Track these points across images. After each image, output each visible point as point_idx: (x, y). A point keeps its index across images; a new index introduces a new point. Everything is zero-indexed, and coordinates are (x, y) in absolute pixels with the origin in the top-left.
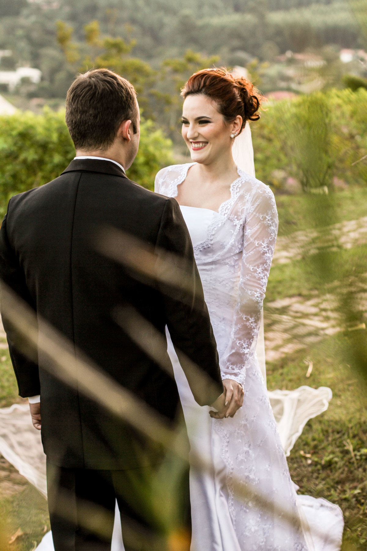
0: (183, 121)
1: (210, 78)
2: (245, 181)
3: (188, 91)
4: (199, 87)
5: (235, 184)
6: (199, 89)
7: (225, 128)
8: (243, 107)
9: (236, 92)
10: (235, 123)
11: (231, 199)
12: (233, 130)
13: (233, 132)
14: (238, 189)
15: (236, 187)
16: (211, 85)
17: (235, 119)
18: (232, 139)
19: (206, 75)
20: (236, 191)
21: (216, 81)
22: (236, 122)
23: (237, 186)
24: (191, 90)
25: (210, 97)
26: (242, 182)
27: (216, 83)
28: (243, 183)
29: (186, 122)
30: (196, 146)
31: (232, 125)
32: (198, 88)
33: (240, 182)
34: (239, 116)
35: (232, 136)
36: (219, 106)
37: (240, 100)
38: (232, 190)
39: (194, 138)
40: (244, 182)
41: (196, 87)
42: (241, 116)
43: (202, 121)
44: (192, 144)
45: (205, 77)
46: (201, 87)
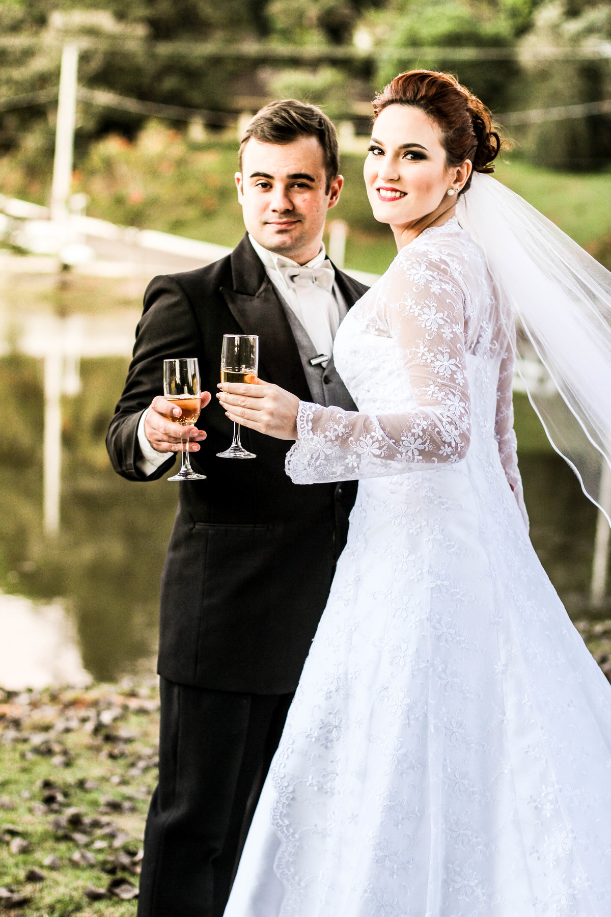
1: (435, 85)
3: (392, 97)
4: (416, 95)
9: (469, 118)
10: (459, 171)
16: (436, 97)
17: (461, 165)
22: (461, 169)
24: (400, 97)
25: (431, 115)
32: (413, 95)
34: (469, 161)
36: (443, 134)
41: (410, 93)
42: (471, 160)
44: (381, 190)
45: (427, 81)
46: (419, 97)
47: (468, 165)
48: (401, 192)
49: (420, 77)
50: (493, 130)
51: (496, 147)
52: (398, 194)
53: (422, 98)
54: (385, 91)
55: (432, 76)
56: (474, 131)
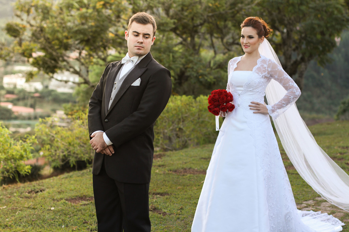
2: (263, 59)
7: (258, 41)
11: (257, 65)
12: (260, 42)
20: (259, 62)
21: (256, 22)
29: (243, 37)
31: (260, 39)
33: (261, 60)
39: (246, 44)
43: (250, 37)
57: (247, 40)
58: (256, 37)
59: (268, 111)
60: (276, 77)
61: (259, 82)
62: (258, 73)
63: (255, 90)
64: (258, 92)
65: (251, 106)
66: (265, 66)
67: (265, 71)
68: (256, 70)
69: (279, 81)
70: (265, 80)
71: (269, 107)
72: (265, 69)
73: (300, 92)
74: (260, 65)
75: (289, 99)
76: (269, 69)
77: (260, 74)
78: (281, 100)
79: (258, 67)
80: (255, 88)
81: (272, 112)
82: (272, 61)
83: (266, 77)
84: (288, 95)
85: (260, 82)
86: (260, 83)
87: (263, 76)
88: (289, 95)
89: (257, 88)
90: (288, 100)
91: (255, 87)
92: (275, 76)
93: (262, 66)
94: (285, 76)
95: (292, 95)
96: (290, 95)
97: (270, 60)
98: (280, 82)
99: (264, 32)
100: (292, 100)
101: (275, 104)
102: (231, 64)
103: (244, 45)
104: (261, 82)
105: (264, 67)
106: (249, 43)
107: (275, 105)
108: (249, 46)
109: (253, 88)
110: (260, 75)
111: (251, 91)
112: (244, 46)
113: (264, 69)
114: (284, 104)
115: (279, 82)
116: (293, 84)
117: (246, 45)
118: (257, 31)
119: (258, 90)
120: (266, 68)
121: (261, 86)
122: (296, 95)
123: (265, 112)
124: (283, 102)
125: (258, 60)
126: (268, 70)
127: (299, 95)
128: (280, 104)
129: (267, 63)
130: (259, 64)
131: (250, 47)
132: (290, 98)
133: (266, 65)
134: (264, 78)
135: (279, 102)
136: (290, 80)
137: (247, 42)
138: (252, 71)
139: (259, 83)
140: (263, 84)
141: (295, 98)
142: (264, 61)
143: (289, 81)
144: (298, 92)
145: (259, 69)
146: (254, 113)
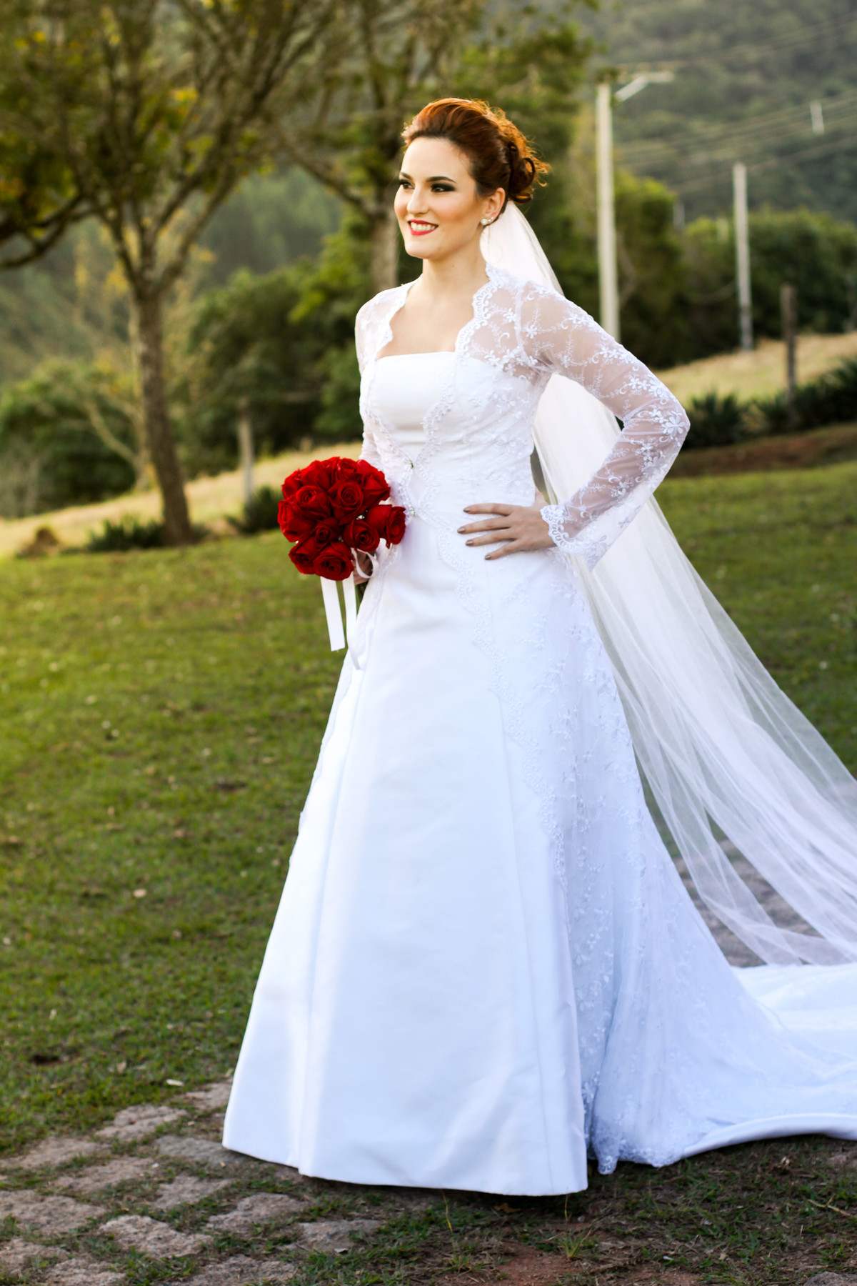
0: (402, 180)
1: (462, 114)
2: (499, 289)
3: (421, 129)
4: (443, 125)
5: (480, 295)
6: (441, 128)
7: (475, 206)
8: (508, 176)
9: (501, 147)
10: (492, 201)
11: (474, 320)
12: (487, 213)
13: (487, 215)
14: (487, 302)
15: (483, 299)
16: (463, 126)
17: (493, 194)
18: (481, 227)
19: (457, 108)
20: (483, 305)
21: (472, 120)
22: (493, 198)
23: (484, 297)
24: (427, 129)
25: (459, 145)
26: (493, 289)
27: (472, 123)
28: (494, 291)
29: (407, 183)
30: (420, 228)
31: (486, 203)
32: (440, 126)
33: (490, 290)
34: (501, 190)
35: (484, 222)
36: (472, 164)
37: (505, 162)
38: (477, 303)
39: (419, 214)
40: (496, 290)
41: (436, 124)
42: (504, 189)
43: (439, 186)
44: (412, 224)
45: (454, 111)
46: (445, 127)
47: (501, 193)
48: (432, 225)
49: (447, 107)
50: (529, 156)
51: (531, 171)
52: (429, 227)
53: (449, 128)
54: (413, 122)
55: (458, 106)
56: (506, 159)
57: (421, 196)
58: (467, 187)
59: (550, 533)
60: (566, 360)
61: (490, 398)
62: (482, 358)
63: (477, 437)
64: (494, 441)
65: (468, 529)
66: (511, 317)
67: (511, 343)
68: (469, 344)
69: (582, 378)
70: (523, 382)
71: (553, 515)
72: (512, 333)
73: (682, 420)
74: (489, 316)
75: (635, 459)
76: (532, 331)
77: (494, 360)
78: (602, 472)
79: (478, 327)
80: (477, 427)
81: (567, 535)
82: (540, 290)
83: (520, 369)
84: (627, 440)
85: (496, 396)
86: (496, 402)
87: (506, 365)
88: (632, 441)
89: (489, 426)
90: (633, 464)
91: (478, 422)
92: (560, 356)
93: (497, 318)
94: (605, 351)
95: (645, 437)
96: (639, 438)
97: (529, 288)
98: (587, 383)
99: (509, 170)
100: (649, 464)
101: (578, 494)
102: (368, 326)
103: (410, 217)
104: (504, 397)
105: (505, 321)
106: (430, 210)
107: (576, 500)
108: (436, 226)
109: (466, 427)
110: (495, 366)
111: (460, 442)
112: (410, 223)
113: (508, 334)
114: (615, 484)
115: (580, 383)
116: (644, 385)
117: (418, 219)
118: (474, 162)
119: (494, 436)
120: (518, 328)
121: (504, 414)
122: (665, 435)
123: (536, 539)
124: (610, 479)
125: (475, 296)
126: (523, 334)
127: (681, 431)
128: (599, 487)
129: (519, 304)
130: (483, 313)
131: (438, 229)
132: (638, 452)
133: (513, 311)
134: (516, 375)
135: (595, 481)
136: (629, 369)
137: (424, 209)
138: (453, 349)
139: (494, 402)
140: (513, 403)
141: (664, 447)
142: (503, 296)
143: (626, 372)
144: (672, 419)
145: (483, 336)
146: (489, 558)
